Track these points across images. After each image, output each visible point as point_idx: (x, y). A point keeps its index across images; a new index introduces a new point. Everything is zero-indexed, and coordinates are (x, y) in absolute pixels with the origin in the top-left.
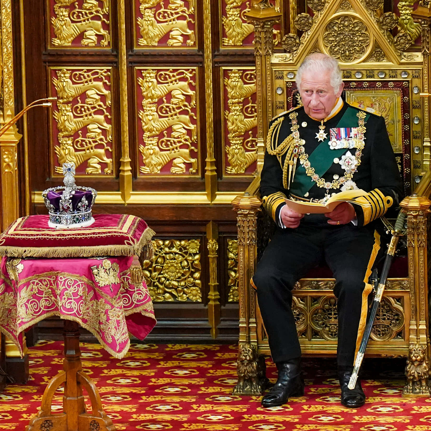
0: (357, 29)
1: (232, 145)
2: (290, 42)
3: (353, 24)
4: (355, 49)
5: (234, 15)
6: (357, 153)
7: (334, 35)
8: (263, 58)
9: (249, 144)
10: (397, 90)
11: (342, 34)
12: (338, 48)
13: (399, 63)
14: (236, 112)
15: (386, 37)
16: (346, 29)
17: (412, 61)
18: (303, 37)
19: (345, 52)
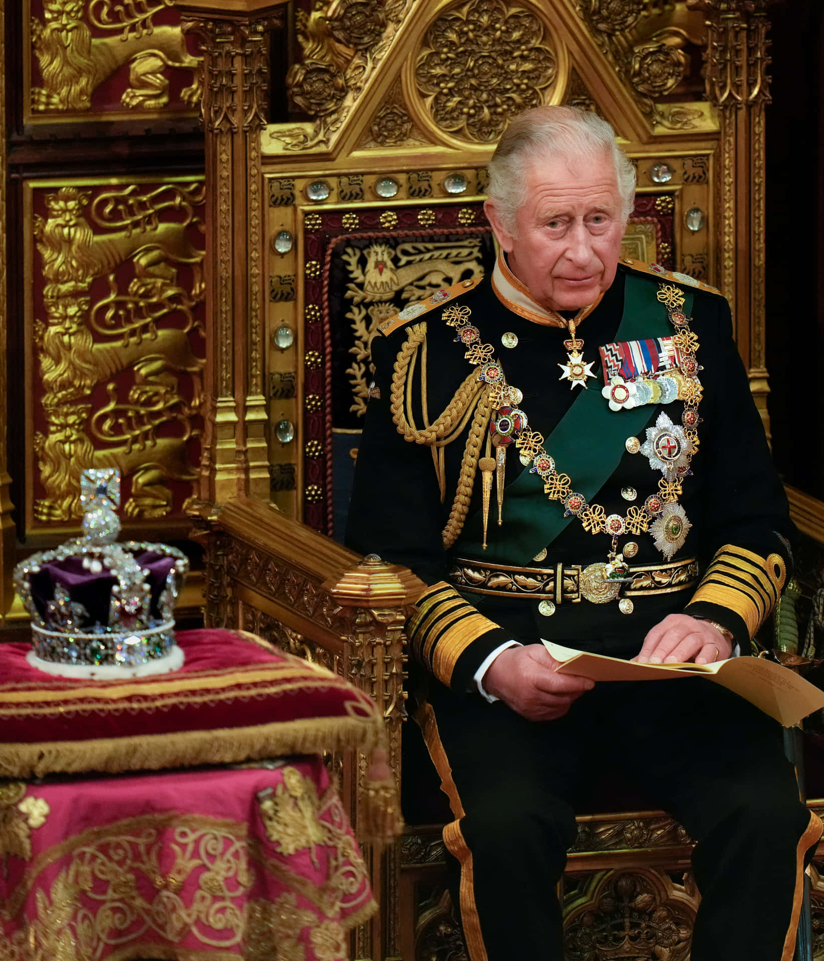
0: (516, 35)
1: (53, 428)
2: (318, 85)
3: (506, 22)
4: (510, 98)
5: (68, 13)
6: (688, 416)
7: (448, 58)
8: (239, 140)
9: (106, 426)
10: (646, 222)
11: (472, 53)
12: (457, 99)
13: (645, 138)
14: (67, 325)
15: (610, 57)
16: (484, 39)
17: (688, 130)
18: (358, 67)
19: (478, 108)
